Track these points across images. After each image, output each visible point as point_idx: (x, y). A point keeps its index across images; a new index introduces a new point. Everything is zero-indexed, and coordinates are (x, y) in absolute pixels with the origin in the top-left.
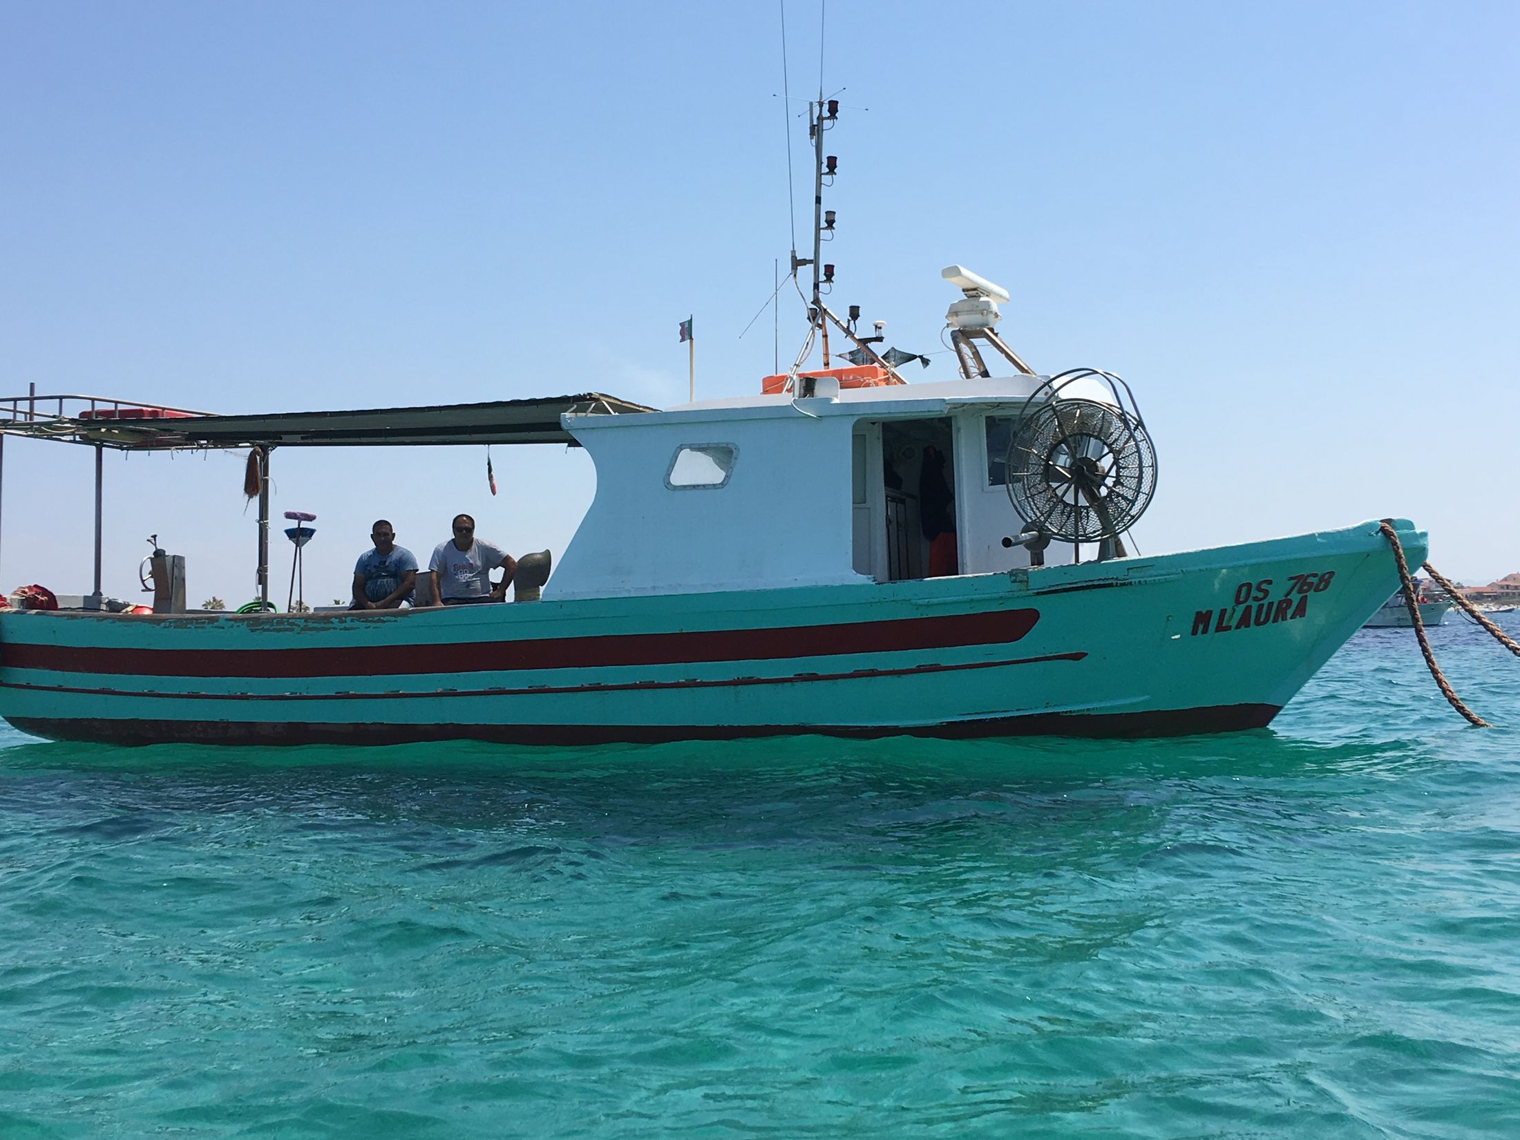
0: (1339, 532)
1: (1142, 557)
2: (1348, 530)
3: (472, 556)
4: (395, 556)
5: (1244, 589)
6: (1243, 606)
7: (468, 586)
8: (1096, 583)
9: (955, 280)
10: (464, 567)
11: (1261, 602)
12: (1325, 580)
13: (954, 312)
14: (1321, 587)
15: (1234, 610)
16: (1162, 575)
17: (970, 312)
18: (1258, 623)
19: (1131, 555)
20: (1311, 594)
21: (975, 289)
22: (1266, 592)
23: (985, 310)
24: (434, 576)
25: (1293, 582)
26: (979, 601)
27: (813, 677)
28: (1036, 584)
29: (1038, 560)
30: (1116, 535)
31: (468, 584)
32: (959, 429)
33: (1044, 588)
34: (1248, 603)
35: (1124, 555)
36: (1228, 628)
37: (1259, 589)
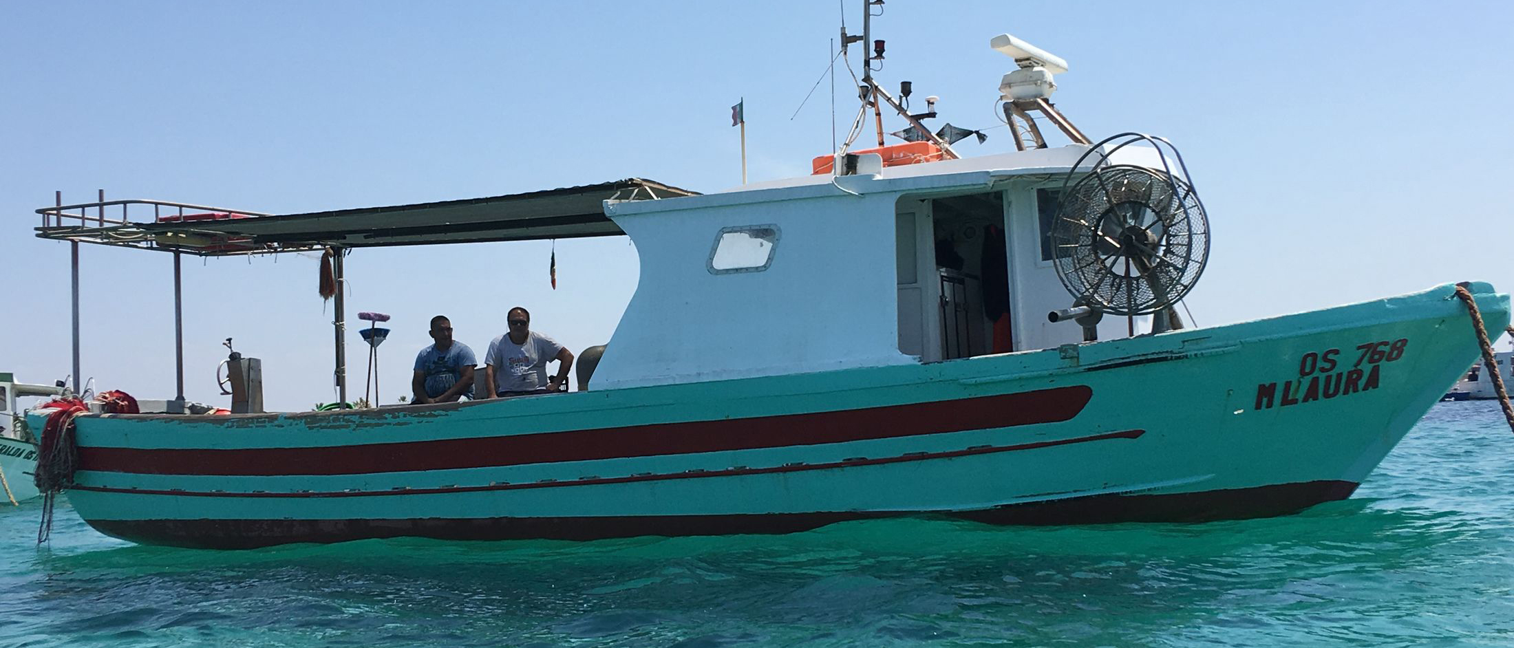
0: (1410, 297)
1: (1198, 329)
2: (1420, 295)
3: (529, 350)
4: (453, 351)
5: (1309, 361)
6: (1308, 379)
7: (524, 379)
8: (1149, 357)
9: (1004, 49)
10: (519, 360)
11: (1330, 373)
12: (1398, 348)
13: (1007, 84)
14: (1394, 355)
15: (1300, 382)
16: (1218, 347)
17: (1023, 82)
18: (1327, 395)
19: (1188, 327)
20: (1383, 364)
21: (1028, 59)
22: (1334, 363)
23: (1039, 79)
24: (490, 371)
25: (1364, 350)
26: (1027, 379)
27: (862, 462)
28: (1085, 361)
29: (1091, 335)
30: (1170, 306)
31: (524, 377)
32: (1010, 203)
33: (1096, 363)
34: (1315, 374)
35: (1181, 327)
36: (1295, 401)
37: (1325, 359)
